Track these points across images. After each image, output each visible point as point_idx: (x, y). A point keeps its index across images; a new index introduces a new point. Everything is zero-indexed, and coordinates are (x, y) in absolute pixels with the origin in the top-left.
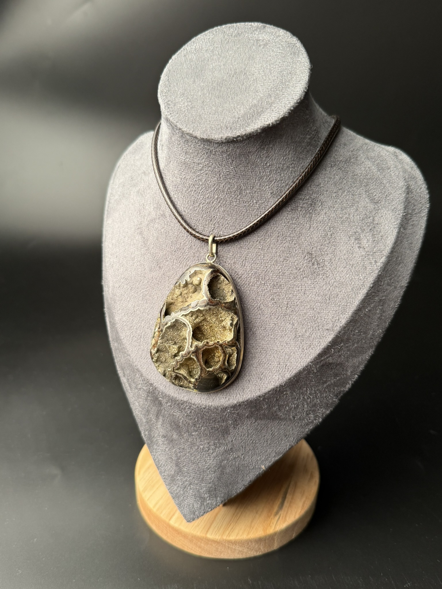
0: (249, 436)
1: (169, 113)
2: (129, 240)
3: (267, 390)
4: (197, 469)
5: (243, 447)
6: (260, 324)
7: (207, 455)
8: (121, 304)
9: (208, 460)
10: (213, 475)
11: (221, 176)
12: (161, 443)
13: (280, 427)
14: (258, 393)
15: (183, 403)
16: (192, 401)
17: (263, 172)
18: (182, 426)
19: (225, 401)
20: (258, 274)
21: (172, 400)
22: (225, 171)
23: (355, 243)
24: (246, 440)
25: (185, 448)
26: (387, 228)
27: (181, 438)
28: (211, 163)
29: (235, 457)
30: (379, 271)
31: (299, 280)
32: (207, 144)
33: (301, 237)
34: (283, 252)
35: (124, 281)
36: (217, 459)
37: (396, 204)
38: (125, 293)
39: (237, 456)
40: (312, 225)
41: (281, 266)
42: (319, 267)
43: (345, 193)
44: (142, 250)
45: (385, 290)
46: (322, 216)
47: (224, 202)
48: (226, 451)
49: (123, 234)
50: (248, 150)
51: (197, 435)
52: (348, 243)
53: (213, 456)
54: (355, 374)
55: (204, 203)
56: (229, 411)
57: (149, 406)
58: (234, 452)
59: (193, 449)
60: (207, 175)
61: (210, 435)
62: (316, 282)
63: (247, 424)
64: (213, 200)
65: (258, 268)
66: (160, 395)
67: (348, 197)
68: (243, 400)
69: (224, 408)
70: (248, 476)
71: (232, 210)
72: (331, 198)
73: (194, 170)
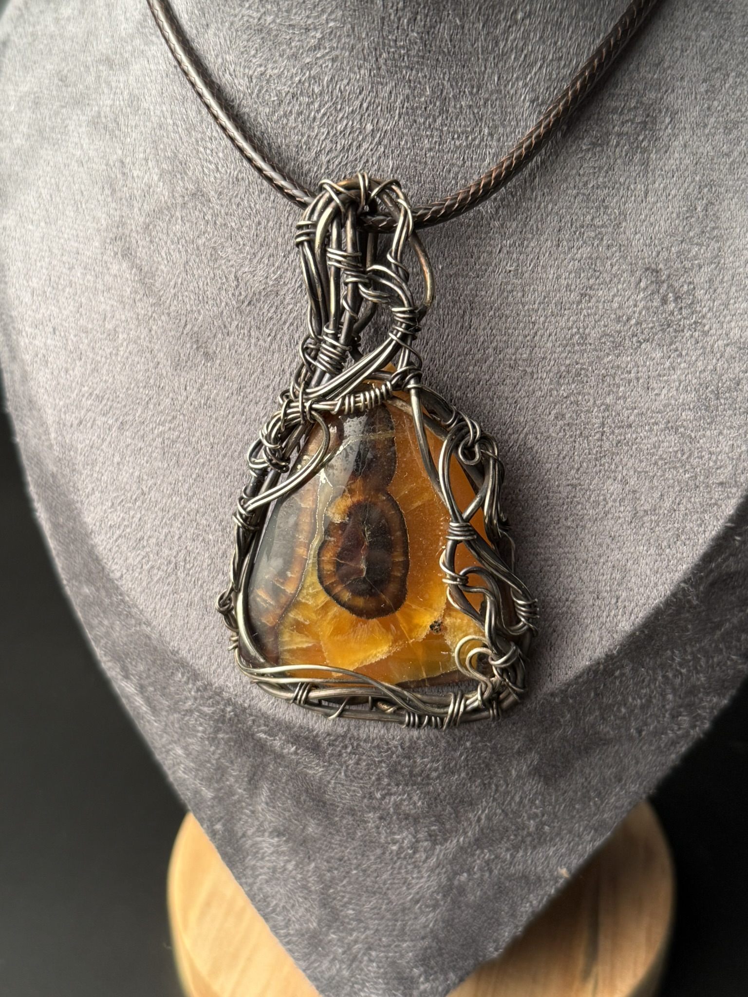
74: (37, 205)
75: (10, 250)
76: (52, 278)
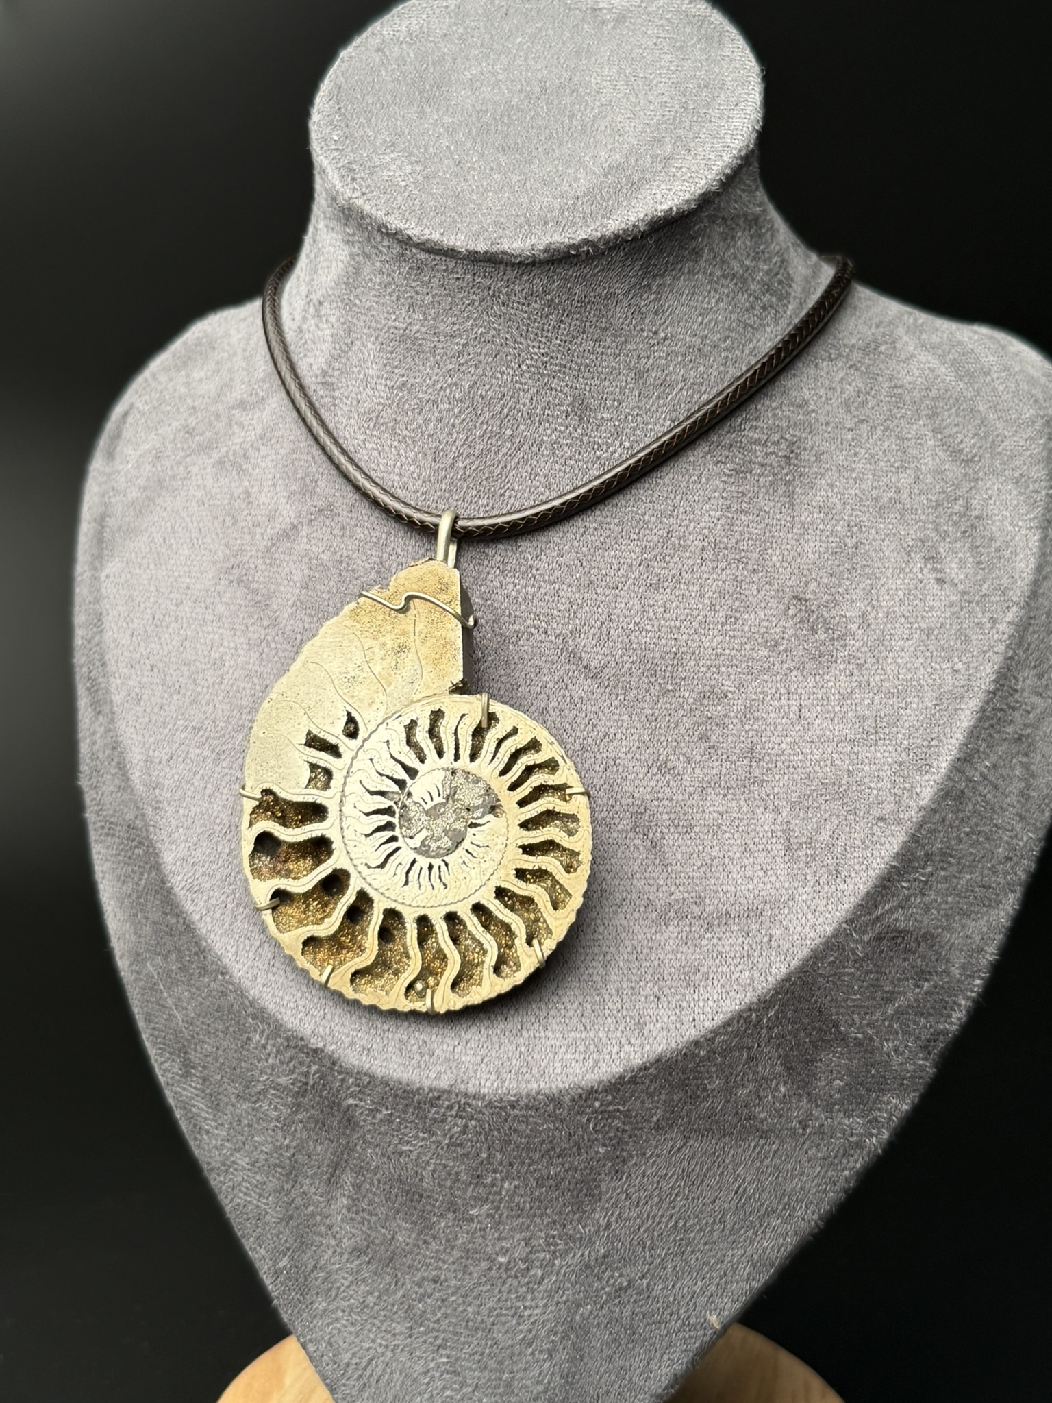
0: (665, 1205)
1: (358, 194)
2: (198, 609)
3: (719, 1019)
4: (487, 1351)
5: (644, 1248)
6: (673, 816)
7: (524, 1289)
8: (181, 811)
9: (525, 1308)
10: (547, 1365)
11: (524, 368)
12: (346, 1284)
13: (761, 1162)
14: (691, 1033)
15: (439, 1098)
16: (470, 1085)
17: (648, 358)
18: (432, 1191)
19: (584, 1069)
20: (650, 662)
21: (396, 1096)
22: (536, 354)
23: (925, 571)
24: (654, 1217)
25: (443, 1277)
26: (1011, 528)
27: (425, 1242)
28: (495, 329)
29: (620, 1289)
30: (1008, 647)
31: (779, 679)
32: (485, 271)
33: (770, 551)
34: (722, 594)
35: (185, 738)
36: (558, 1303)
37: (1025, 464)
38: (195, 773)
39: (625, 1284)
40: (797, 519)
41: (719, 639)
42: (833, 639)
43: (879, 432)
44: (250, 628)
45: (1029, 708)
46: (823, 493)
47: (535, 449)
48: (587, 1266)
49: (171, 596)
50: (605, 288)
51: (488, 1216)
52: (908, 570)
53: (546, 1291)
54: (972, 977)
55: (468, 456)
56: (597, 1104)
57: (299, 1148)
58: (617, 1269)
59: (470, 1274)
60: (480, 371)
61: (531, 1208)
62: (829, 681)
63: (658, 1156)
64: (499, 443)
65: (652, 646)
66: (348, 1088)
67: (886, 444)
68: (644, 1060)
69: (581, 1096)
70: (666, 1357)
71: (560, 470)
72: (842, 443)
73: (438, 358)
74: (148, 550)
75: (112, 596)
76: (156, 617)
